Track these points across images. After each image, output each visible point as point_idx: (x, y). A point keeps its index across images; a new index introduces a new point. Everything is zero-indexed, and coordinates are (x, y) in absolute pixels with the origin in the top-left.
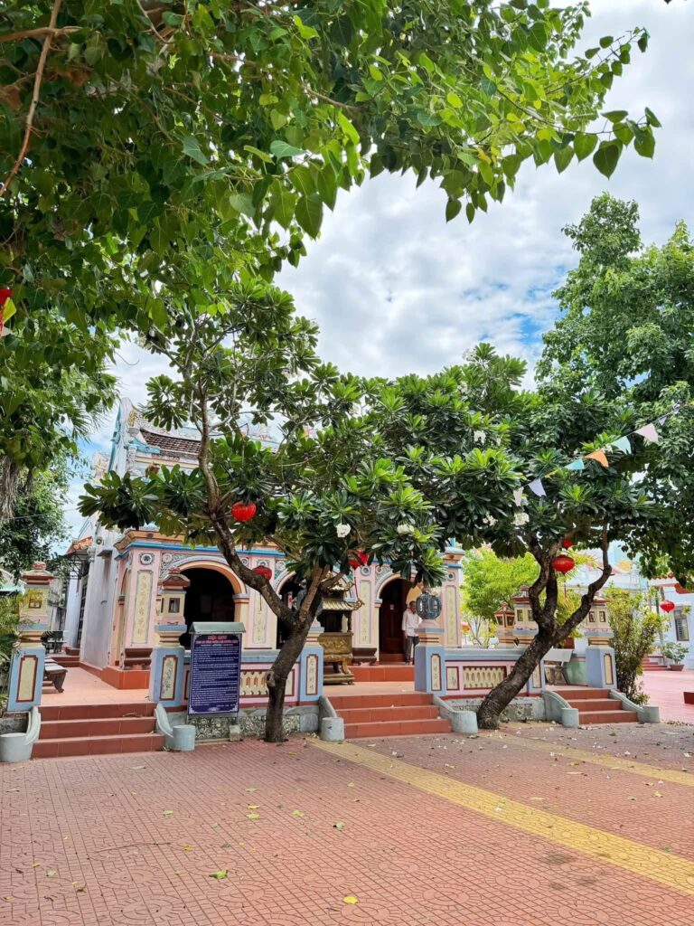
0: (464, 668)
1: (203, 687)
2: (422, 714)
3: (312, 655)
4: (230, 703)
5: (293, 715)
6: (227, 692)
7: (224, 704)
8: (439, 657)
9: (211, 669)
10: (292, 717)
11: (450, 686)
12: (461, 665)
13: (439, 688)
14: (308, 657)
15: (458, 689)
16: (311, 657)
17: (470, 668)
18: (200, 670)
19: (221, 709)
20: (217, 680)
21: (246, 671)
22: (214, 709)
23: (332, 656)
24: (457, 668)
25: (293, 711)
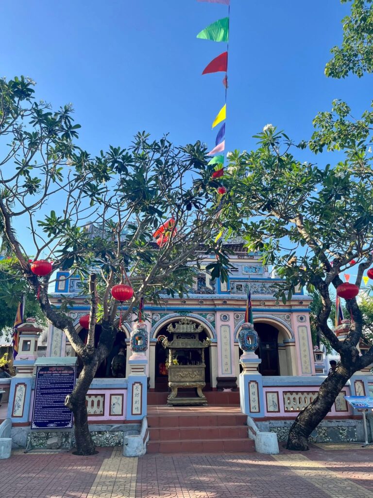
0: (285, 393)
1: (43, 407)
2: (230, 434)
3: (137, 383)
4: (65, 421)
5: (117, 431)
6: (63, 412)
7: (60, 421)
8: (257, 383)
9: (50, 394)
10: (117, 433)
11: (271, 409)
12: (281, 390)
13: (257, 410)
14: (133, 385)
15: (279, 411)
16: (136, 385)
17: (291, 393)
18: (42, 394)
19: (58, 425)
20: (55, 402)
21: (90, 395)
22: (52, 425)
23: (188, 384)
24: (277, 392)
25: (118, 428)
